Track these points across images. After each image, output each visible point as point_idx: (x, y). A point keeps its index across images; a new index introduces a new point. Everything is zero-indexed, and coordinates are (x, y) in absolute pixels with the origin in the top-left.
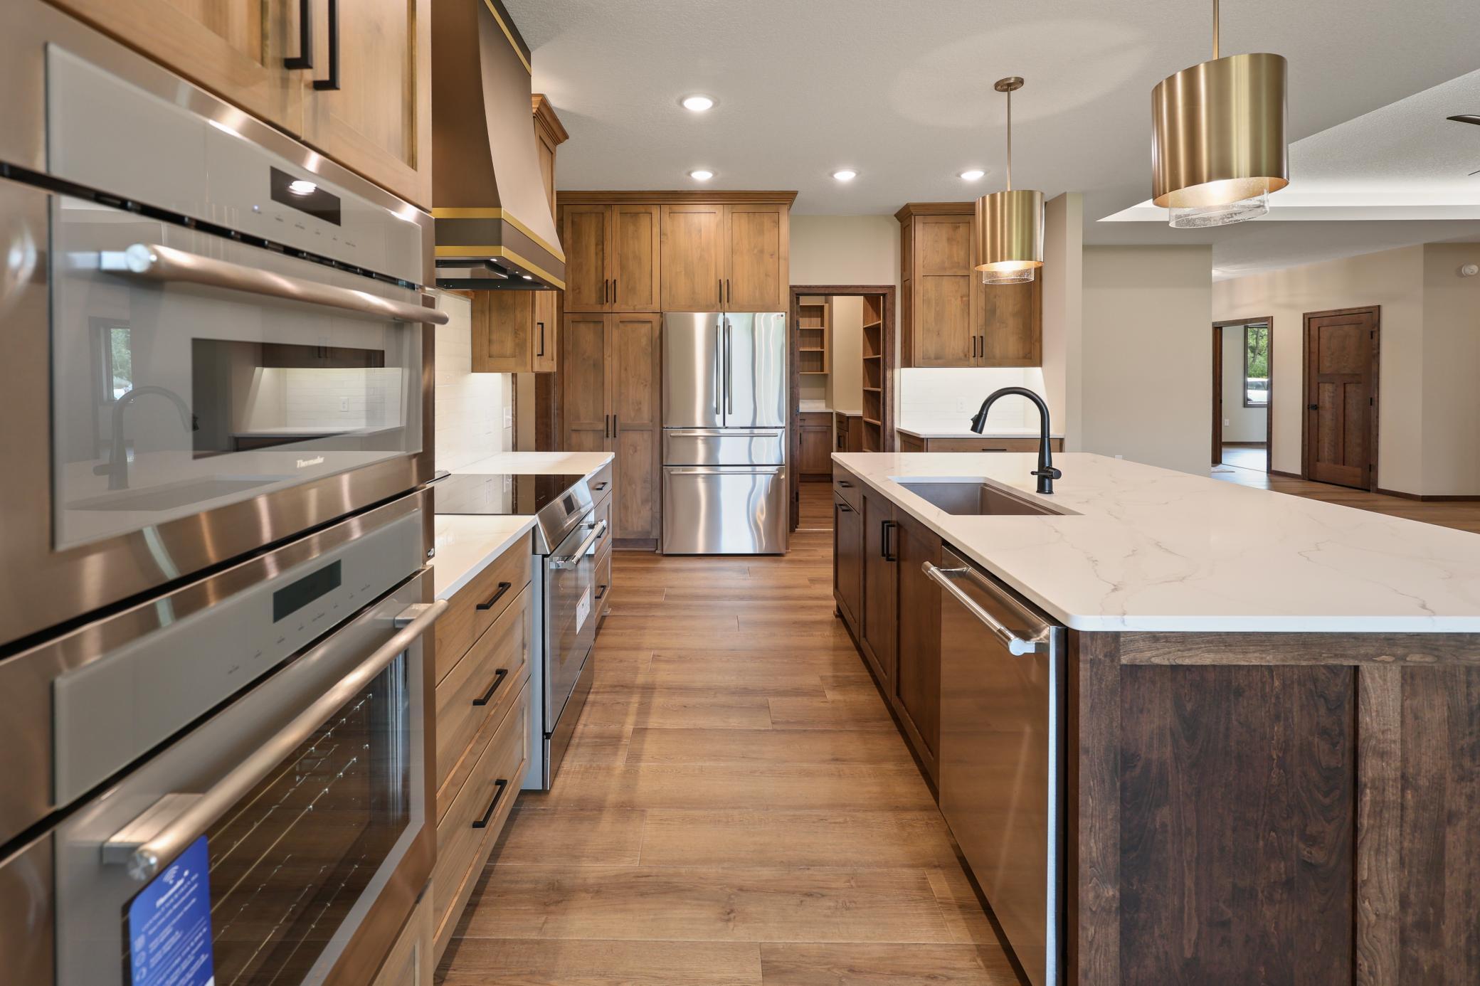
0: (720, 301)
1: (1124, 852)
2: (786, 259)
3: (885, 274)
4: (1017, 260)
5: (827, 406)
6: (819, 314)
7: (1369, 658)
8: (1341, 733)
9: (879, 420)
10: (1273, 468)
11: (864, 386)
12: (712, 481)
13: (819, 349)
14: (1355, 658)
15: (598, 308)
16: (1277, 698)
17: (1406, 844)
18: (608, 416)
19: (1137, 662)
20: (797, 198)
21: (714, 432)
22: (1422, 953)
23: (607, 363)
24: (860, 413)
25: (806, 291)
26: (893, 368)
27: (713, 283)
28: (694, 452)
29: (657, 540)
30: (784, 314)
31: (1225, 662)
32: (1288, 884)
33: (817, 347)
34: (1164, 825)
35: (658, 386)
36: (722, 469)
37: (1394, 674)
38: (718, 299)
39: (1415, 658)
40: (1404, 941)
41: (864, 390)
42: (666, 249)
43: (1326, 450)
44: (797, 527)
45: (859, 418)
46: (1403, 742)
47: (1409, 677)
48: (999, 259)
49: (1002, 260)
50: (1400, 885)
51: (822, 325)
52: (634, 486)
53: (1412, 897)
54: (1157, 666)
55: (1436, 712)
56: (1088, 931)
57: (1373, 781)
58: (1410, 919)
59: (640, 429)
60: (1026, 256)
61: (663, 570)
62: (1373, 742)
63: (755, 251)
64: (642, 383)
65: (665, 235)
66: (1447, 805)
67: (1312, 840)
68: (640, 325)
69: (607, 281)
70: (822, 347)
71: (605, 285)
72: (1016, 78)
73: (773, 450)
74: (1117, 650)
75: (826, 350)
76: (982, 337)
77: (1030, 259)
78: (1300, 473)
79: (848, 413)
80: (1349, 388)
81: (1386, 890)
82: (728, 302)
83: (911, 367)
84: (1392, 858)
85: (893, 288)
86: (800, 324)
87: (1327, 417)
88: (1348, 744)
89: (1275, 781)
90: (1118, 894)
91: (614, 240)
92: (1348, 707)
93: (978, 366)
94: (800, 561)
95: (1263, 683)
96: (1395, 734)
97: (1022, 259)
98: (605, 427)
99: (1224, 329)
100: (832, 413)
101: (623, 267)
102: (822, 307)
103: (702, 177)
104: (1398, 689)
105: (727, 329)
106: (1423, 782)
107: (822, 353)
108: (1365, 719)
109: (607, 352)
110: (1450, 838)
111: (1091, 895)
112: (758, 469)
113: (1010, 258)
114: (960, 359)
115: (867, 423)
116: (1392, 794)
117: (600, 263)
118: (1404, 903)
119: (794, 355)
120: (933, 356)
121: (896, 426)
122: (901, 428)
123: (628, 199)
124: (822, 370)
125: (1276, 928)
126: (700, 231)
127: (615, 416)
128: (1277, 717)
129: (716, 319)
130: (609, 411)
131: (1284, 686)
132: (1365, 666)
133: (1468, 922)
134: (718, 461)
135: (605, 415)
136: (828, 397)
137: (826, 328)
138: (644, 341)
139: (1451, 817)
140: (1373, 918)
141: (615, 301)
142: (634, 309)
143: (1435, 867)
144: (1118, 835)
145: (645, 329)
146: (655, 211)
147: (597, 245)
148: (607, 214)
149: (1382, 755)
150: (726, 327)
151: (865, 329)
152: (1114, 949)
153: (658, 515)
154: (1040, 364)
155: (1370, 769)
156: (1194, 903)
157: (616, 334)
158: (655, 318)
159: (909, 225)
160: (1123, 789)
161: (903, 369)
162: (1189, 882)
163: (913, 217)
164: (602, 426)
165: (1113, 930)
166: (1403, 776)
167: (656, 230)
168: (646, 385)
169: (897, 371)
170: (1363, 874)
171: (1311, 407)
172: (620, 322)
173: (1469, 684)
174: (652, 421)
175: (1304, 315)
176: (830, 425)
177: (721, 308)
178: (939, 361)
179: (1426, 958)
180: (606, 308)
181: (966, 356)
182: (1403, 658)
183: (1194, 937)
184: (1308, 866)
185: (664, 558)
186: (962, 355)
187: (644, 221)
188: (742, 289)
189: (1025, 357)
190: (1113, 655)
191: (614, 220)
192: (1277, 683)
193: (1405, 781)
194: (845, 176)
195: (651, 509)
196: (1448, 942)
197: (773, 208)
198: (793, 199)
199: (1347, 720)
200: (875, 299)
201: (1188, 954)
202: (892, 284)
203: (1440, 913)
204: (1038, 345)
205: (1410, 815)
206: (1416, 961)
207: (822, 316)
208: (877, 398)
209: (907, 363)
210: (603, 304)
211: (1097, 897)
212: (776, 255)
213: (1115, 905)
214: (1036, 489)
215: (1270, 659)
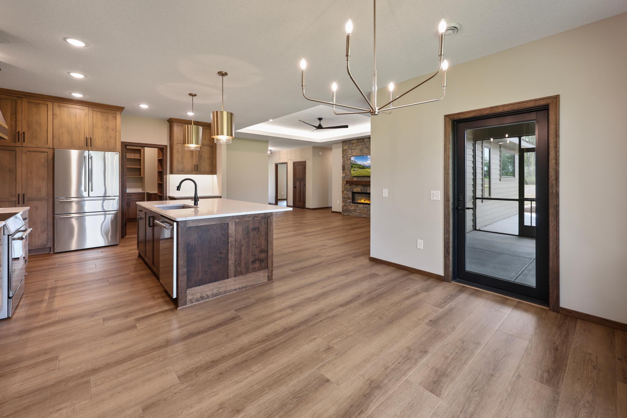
0: (87, 146)
1: (188, 262)
2: (120, 132)
3: (164, 141)
4: (194, 144)
5: (142, 190)
6: (139, 152)
7: (230, 221)
8: (226, 235)
9: (162, 194)
10: (288, 205)
11: (158, 182)
12: (81, 220)
13: (139, 167)
14: (227, 221)
15: (13, 144)
16: (215, 230)
17: (236, 251)
18: (19, 194)
19: (190, 226)
20: (124, 109)
21: (81, 199)
22: (239, 268)
23: (19, 170)
24: (156, 192)
25: (129, 144)
26: (166, 174)
27: (82, 138)
28: (71, 207)
29: (50, 248)
30: (118, 153)
31: (206, 224)
32: (217, 262)
33: (138, 166)
34: (195, 256)
35: (51, 181)
36: (86, 214)
37: (234, 223)
38: (85, 145)
39: (237, 220)
40: (236, 267)
41: (158, 184)
42: (56, 121)
43: (297, 199)
44: (125, 236)
45: (156, 194)
46: (235, 234)
47: (236, 224)
48: (189, 143)
49: (190, 144)
50: (235, 258)
51: (140, 157)
52: (36, 225)
53: (237, 260)
54: (194, 226)
55: (240, 229)
56: (180, 278)
57: (230, 241)
58: (237, 263)
59: (41, 200)
60: (197, 143)
61: (54, 258)
62: (230, 235)
63: (105, 127)
64: (42, 179)
65: (56, 115)
66: (242, 244)
67: (221, 253)
68: (40, 153)
69: (19, 132)
70: (140, 166)
71: (17, 134)
72: (194, 94)
73: (113, 205)
74: (186, 224)
75: (142, 167)
76: (197, 165)
77: (198, 144)
78: (292, 205)
79: (151, 192)
80: (301, 182)
81: (232, 259)
82: (91, 146)
83: (172, 174)
84: (234, 253)
85: (166, 146)
86: (127, 156)
87: (297, 189)
88: (227, 236)
89: (215, 244)
90: (186, 270)
91: (23, 115)
92: (227, 230)
93: (196, 174)
94: (126, 246)
95: (213, 228)
96: (234, 233)
97: (196, 144)
98: (17, 199)
99: (278, 165)
100: (144, 193)
101: (29, 127)
102: (140, 150)
103: (77, 95)
104: (234, 226)
105: (90, 158)
106: (238, 240)
107: (140, 168)
108: (229, 231)
109: (19, 164)
110: (242, 249)
111: (181, 271)
112: (107, 212)
113: (192, 143)
114: (190, 172)
115: (159, 196)
116: (233, 243)
117: (14, 123)
118: (235, 261)
119: (124, 168)
120: (180, 171)
121: (168, 195)
122: (170, 195)
123: (31, 96)
124: (140, 176)
125: (215, 270)
126: (76, 116)
127: (24, 194)
128: (216, 233)
129: (83, 153)
130: (19, 191)
131: (217, 228)
132: (229, 222)
133: (245, 262)
134: (85, 211)
135: (17, 194)
136: (143, 187)
137: (142, 158)
138: (43, 161)
139: (243, 245)
140: (230, 264)
141: (24, 141)
142: (37, 146)
143: (240, 254)
144: (186, 259)
145: (44, 155)
146: (50, 105)
147: (11, 115)
148: (19, 102)
149: (232, 237)
150: (90, 156)
151: (158, 160)
152: (186, 280)
153: (51, 237)
154: (216, 174)
155: (230, 239)
156: (201, 269)
157: (24, 157)
158: (50, 151)
159: (172, 125)
160: (187, 251)
161: (170, 175)
162: (200, 265)
163: (173, 123)
164: (15, 199)
165: (185, 277)
166: (235, 240)
167: (50, 113)
168: (44, 180)
169: (168, 176)
170: (229, 257)
171: (295, 187)
172: (28, 151)
173: (245, 224)
174: (47, 196)
175: (293, 162)
176: (143, 197)
177: (87, 149)
178: (183, 172)
179: (239, 269)
180: (18, 144)
181: (192, 171)
182: (235, 220)
183: (201, 275)
184: (221, 258)
185: (55, 254)
186: (190, 170)
187: (43, 109)
188: (98, 141)
189: (211, 172)
190: (185, 226)
191: (23, 105)
192: (215, 227)
193: (236, 241)
194: (144, 106)
195: (47, 234)
196: (242, 266)
197: (114, 112)
198: (123, 110)
199: (227, 232)
200: (162, 149)
201: (200, 278)
202: (166, 145)
203: (241, 262)
204: (215, 168)
205: (237, 246)
206: (237, 270)
207: (140, 153)
208: (161, 186)
209: (171, 173)
210: (16, 142)
211: (182, 271)
212: (115, 130)
213: (186, 272)
214: (194, 204)
215: (214, 223)
